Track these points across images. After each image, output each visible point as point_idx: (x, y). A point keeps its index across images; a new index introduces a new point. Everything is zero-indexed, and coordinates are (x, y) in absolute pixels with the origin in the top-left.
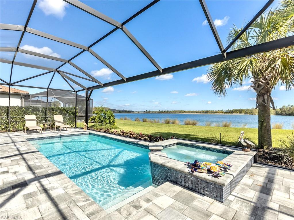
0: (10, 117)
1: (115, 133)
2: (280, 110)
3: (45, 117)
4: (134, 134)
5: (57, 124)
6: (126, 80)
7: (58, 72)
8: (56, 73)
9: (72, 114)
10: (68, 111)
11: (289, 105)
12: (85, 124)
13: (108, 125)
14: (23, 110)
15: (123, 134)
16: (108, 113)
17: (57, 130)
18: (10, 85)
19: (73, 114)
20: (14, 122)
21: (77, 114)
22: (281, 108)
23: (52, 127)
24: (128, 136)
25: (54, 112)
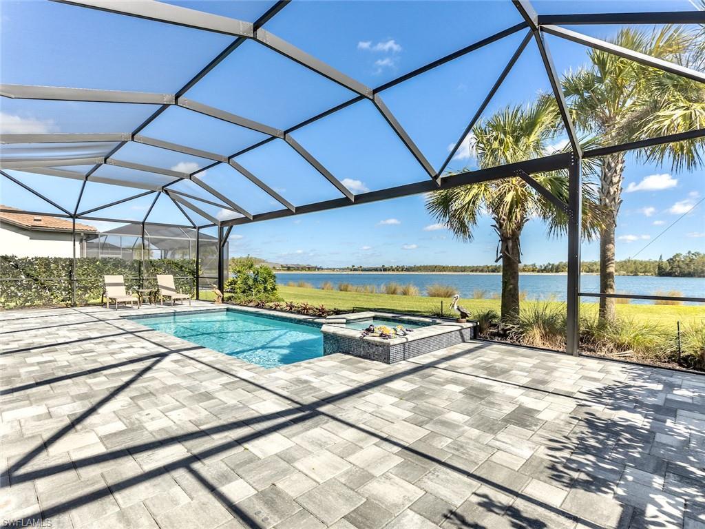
0: (75, 279)
1: (275, 308)
2: (669, 263)
3: (138, 278)
4: (309, 309)
5: (163, 292)
6: (294, 211)
7: (167, 192)
8: (163, 194)
9: (190, 273)
10: (182, 267)
11: (689, 252)
12: (218, 292)
13: (262, 295)
14: (98, 266)
15: (291, 308)
16: (262, 271)
17: (163, 304)
18: (74, 216)
19: (192, 272)
20: (82, 288)
21: (200, 273)
22: (671, 259)
23: (154, 297)
24: (299, 312)
25: (155, 269)
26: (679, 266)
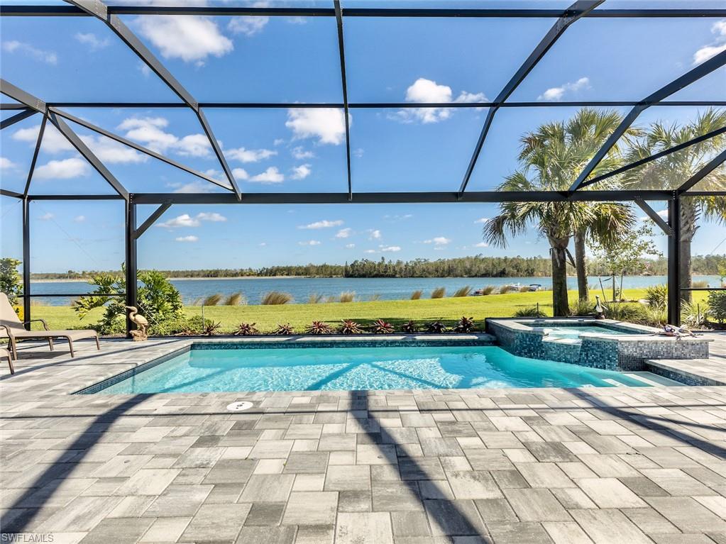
2: (352, 267)
11: (363, 259)
26: (357, 270)
